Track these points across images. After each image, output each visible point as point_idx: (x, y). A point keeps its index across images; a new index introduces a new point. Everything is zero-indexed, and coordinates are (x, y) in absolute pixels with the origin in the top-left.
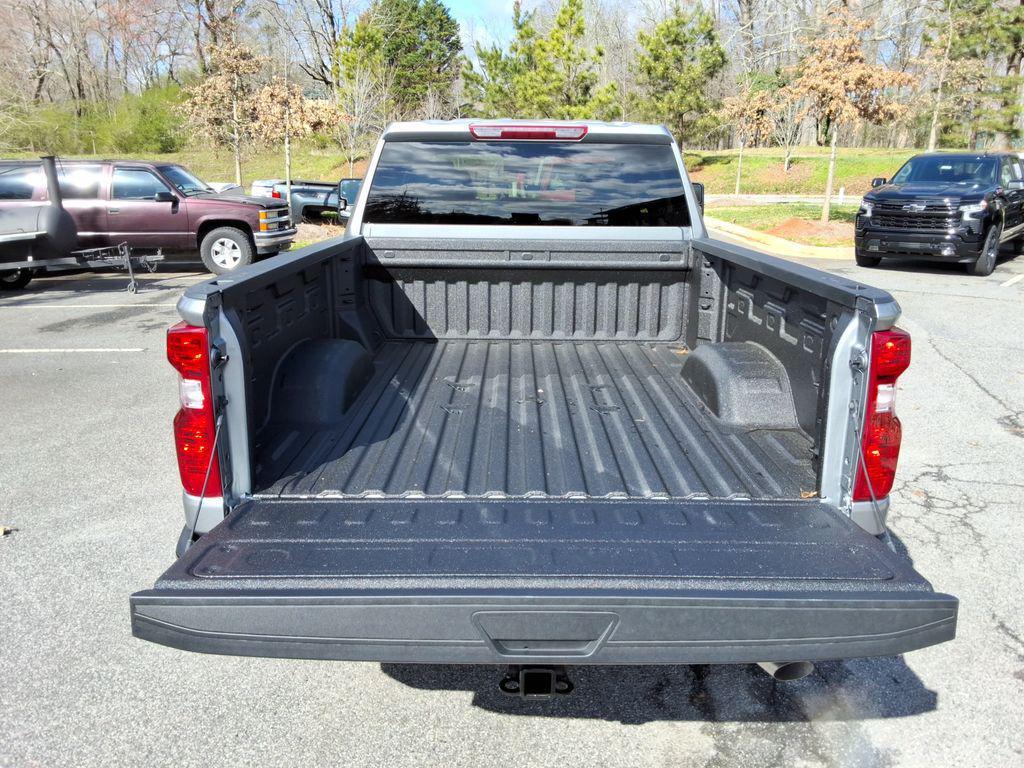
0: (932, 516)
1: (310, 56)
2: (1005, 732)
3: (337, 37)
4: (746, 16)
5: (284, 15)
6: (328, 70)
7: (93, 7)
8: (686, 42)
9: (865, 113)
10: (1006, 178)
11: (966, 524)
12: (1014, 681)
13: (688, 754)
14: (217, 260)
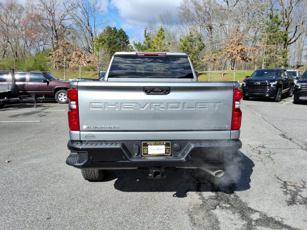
0: (261, 155)
1: (85, 45)
2: (277, 199)
3: (93, 40)
4: (210, 34)
5: (77, 33)
6: (91, 49)
7: (21, 31)
8: (193, 41)
9: (243, 59)
10: (282, 76)
11: (269, 157)
12: (280, 189)
13: (195, 203)
14: (60, 99)
